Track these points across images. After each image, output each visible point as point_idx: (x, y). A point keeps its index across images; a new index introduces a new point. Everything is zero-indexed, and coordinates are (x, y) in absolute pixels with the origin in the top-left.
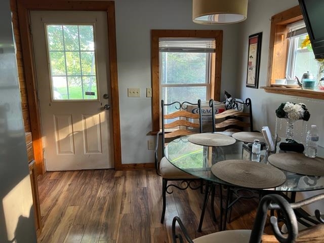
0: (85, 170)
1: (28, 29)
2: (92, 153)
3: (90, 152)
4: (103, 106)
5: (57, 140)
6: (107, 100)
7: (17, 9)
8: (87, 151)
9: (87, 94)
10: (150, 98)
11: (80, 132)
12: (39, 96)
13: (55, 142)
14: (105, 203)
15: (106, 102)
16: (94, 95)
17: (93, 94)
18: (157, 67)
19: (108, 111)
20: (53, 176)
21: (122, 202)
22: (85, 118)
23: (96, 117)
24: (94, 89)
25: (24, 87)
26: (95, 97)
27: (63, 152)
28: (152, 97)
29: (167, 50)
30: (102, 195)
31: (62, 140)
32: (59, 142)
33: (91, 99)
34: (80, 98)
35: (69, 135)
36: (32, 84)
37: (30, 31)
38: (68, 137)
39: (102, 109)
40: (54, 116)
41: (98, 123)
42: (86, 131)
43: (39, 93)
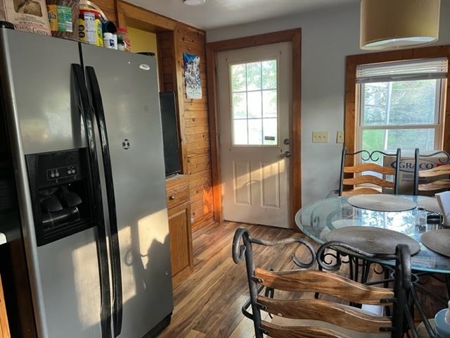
0: (262, 225)
1: (214, 72)
2: (269, 207)
3: (267, 205)
4: (283, 153)
5: (235, 188)
6: (288, 146)
7: (205, 53)
8: (264, 204)
9: (267, 138)
10: (342, 145)
11: (258, 182)
12: (221, 139)
13: (233, 191)
14: (264, 263)
15: (286, 148)
16: (274, 140)
17: (272, 139)
18: (352, 104)
19: (288, 159)
20: (228, 226)
21: (284, 265)
22: (263, 166)
23: (275, 165)
24: (274, 133)
25: (207, 131)
26: (275, 143)
27: (240, 202)
28: (344, 144)
29: (368, 80)
30: (266, 254)
31: (240, 189)
32: (237, 190)
33: (271, 144)
34: (259, 143)
35: (247, 183)
36: (214, 128)
37: (216, 73)
38: (245, 186)
39: (281, 157)
40: (233, 162)
41: (277, 172)
42: (263, 180)
43: (221, 137)
